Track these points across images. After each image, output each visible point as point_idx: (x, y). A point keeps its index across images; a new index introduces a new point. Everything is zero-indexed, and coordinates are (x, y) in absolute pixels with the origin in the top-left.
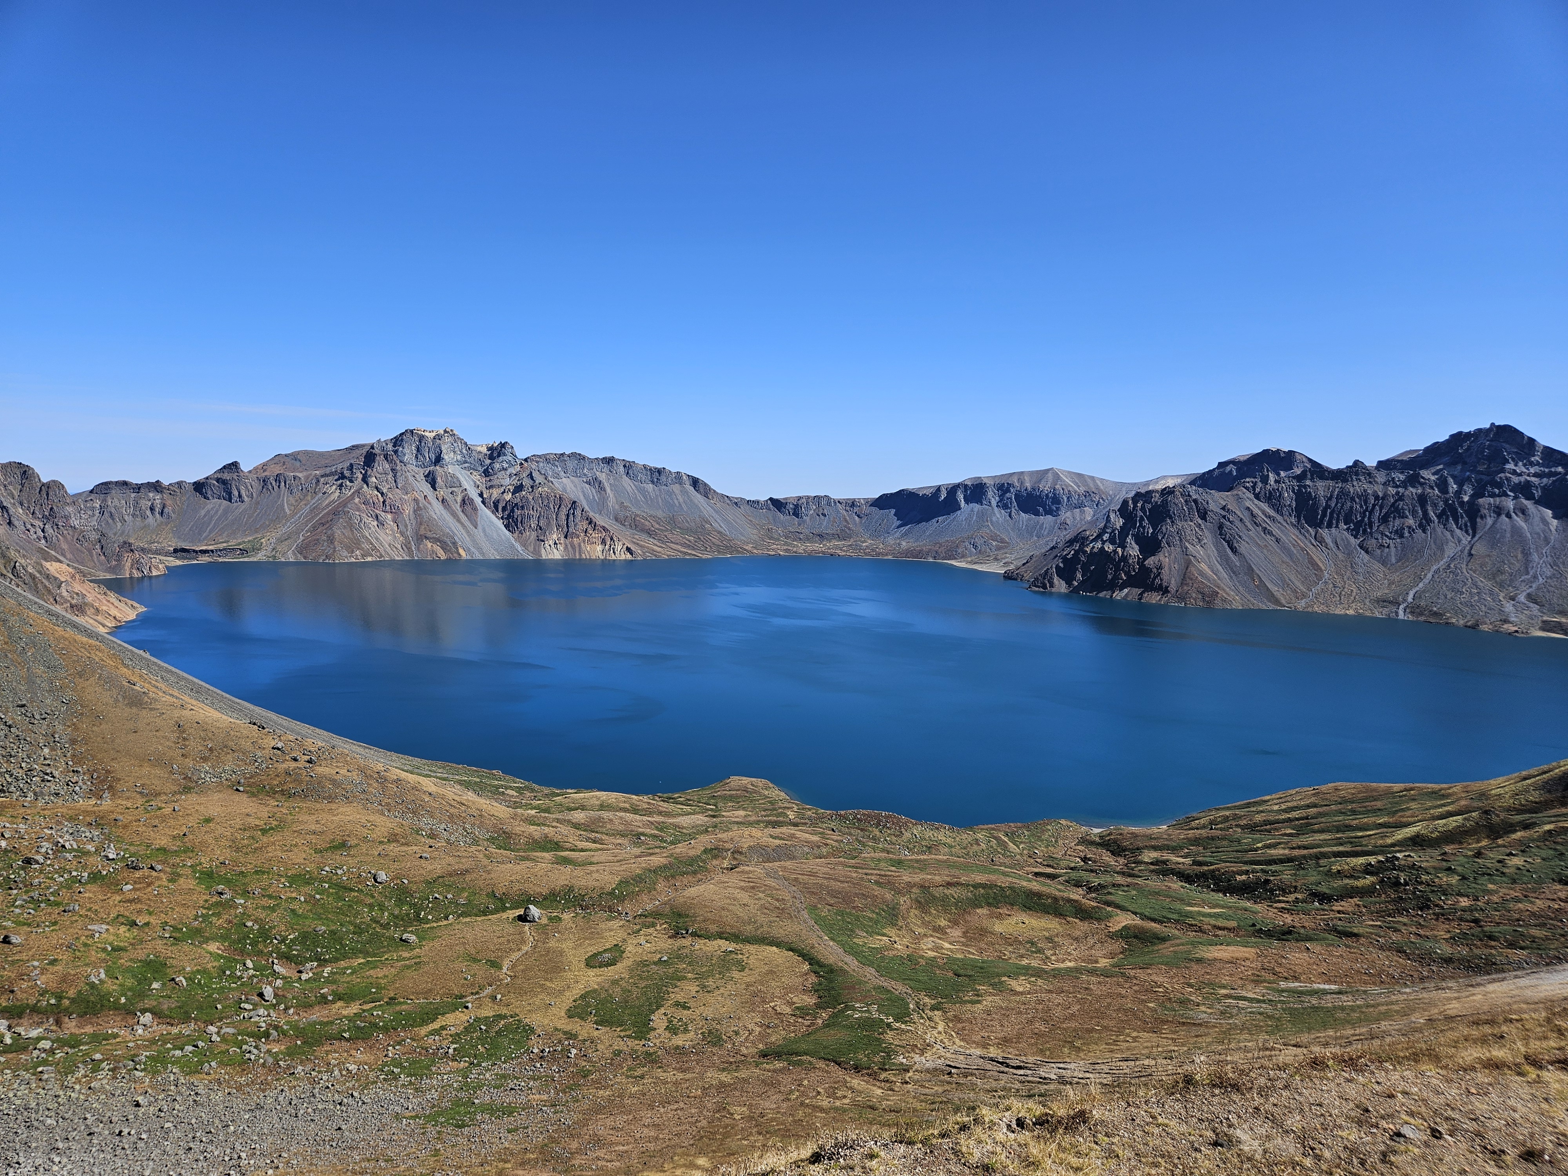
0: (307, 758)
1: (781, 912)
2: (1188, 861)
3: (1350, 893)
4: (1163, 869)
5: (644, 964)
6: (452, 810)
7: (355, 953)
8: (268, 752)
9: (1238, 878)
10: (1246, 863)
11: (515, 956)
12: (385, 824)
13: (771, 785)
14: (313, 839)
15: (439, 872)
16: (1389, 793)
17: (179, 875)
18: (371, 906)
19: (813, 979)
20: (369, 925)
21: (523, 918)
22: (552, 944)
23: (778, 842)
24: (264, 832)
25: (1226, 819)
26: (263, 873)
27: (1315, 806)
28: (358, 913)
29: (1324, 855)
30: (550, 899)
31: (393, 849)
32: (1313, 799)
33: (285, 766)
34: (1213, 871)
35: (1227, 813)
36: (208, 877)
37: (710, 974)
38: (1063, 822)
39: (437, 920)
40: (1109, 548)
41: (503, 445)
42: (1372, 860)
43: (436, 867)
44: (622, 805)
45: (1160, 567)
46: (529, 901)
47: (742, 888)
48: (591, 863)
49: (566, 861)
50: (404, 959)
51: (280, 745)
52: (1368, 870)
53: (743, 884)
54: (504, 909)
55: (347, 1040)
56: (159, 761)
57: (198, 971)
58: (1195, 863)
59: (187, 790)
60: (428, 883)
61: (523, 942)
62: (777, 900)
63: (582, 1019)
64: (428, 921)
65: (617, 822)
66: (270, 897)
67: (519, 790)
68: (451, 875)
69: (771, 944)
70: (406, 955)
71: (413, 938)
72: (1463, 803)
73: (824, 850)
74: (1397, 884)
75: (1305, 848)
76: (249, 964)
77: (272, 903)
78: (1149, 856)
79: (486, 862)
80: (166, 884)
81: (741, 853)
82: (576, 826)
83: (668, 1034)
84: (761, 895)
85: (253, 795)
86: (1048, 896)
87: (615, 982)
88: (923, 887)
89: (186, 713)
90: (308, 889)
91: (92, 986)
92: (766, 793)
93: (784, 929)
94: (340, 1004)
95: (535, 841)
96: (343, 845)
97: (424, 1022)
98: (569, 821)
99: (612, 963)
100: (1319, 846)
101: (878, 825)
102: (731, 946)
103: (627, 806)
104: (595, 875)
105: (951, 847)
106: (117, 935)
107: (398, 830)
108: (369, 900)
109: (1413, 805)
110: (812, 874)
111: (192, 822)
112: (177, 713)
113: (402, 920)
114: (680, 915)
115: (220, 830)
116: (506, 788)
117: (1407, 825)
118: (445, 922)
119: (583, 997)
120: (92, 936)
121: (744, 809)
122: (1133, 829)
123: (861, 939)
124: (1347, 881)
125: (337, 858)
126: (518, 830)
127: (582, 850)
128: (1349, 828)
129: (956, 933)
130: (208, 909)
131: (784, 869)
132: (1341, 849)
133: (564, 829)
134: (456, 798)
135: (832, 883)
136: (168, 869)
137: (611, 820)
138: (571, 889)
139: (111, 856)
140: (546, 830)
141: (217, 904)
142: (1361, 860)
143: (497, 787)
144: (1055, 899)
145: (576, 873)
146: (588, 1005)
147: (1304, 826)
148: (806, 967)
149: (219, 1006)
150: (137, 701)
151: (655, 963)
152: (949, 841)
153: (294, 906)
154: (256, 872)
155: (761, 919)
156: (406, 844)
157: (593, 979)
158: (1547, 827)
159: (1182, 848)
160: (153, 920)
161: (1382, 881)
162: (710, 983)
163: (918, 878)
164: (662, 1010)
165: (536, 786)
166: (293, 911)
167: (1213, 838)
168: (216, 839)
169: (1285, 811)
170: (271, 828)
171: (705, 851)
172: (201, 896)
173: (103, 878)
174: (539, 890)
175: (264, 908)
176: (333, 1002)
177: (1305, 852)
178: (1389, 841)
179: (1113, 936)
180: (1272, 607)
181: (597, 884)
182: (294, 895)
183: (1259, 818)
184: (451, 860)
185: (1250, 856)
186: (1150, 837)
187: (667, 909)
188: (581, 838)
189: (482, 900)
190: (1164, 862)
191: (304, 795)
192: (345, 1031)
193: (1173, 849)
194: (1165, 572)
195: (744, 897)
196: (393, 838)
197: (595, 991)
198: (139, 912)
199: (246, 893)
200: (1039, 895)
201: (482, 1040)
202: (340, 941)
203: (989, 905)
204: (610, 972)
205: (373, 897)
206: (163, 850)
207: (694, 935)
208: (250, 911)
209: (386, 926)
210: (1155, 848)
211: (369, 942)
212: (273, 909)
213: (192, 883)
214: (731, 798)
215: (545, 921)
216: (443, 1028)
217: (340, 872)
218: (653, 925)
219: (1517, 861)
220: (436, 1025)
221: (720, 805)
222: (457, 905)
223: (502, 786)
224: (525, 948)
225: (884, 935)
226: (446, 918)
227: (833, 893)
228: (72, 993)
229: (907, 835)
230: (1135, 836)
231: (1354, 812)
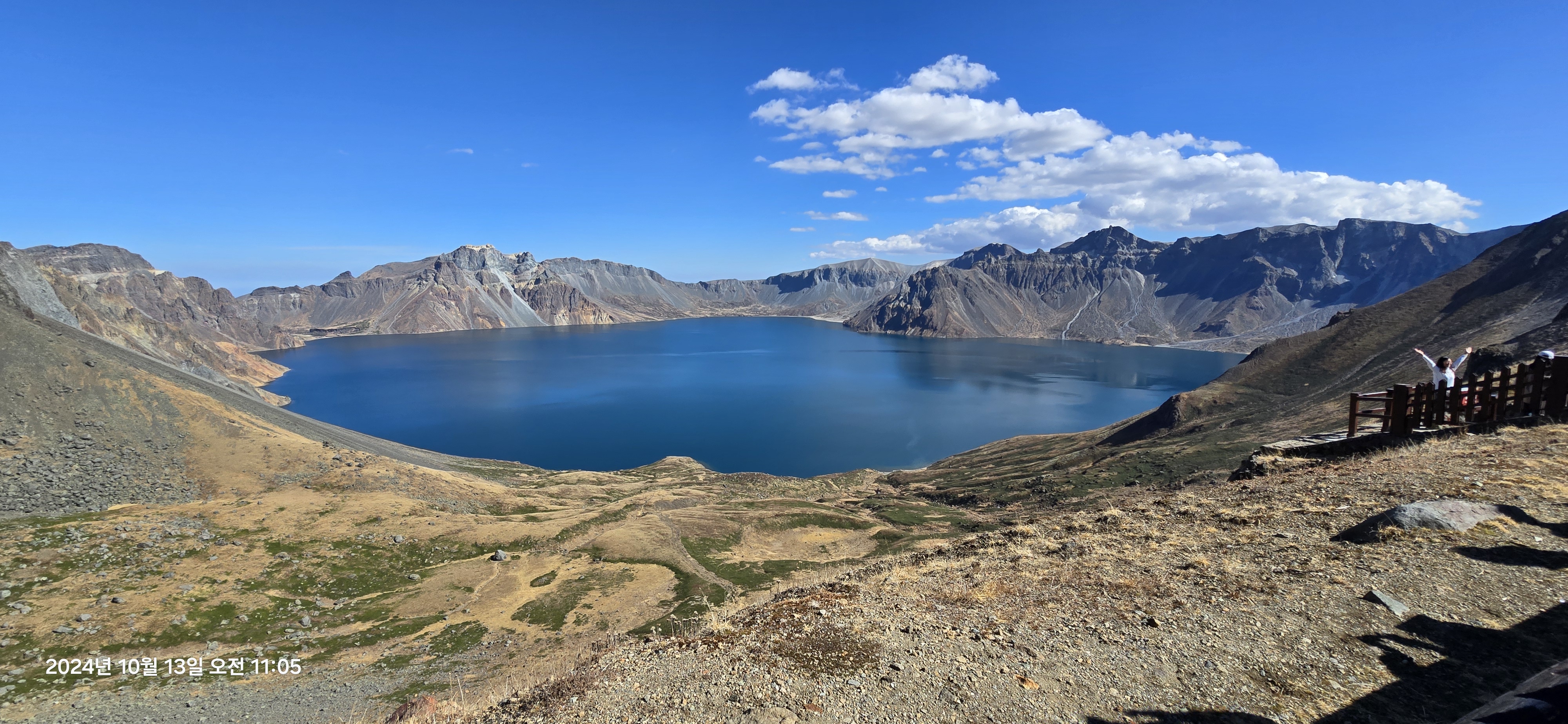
0: (357, 464)
1: (664, 542)
2: (934, 488)
3: (1016, 499)
4: (921, 494)
5: (569, 582)
6: (462, 491)
7: (375, 589)
8: (329, 462)
9: (960, 495)
10: (964, 486)
11: (483, 583)
12: (408, 504)
13: (692, 460)
14: (356, 516)
15: (441, 533)
16: (1046, 441)
17: (254, 547)
18: (391, 560)
19: (676, 582)
20: (388, 570)
21: (493, 558)
22: (511, 573)
23: (676, 497)
24: (322, 514)
25: (958, 461)
26: (316, 541)
27: (1006, 450)
28: (381, 563)
29: (1006, 479)
30: (515, 545)
31: (412, 520)
32: (1006, 447)
33: (341, 470)
34: (946, 493)
35: (959, 458)
36: (274, 547)
37: (611, 585)
38: (868, 470)
39: (437, 564)
40: (903, 304)
41: (526, 254)
42: (1029, 480)
43: (437, 530)
44: (591, 479)
45: (932, 316)
46: (500, 547)
47: (641, 529)
48: (550, 519)
49: (534, 519)
50: (409, 591)
51: (338, 457)
52: (1027, 486)
53: (643, 526)
54: (483, 553)
55: (359, 647)
56: (249, 471)
57: (258, 610)
58: (938, 488)
59: (270, 489)
60: (432, 540)
61: (492, 573)
62: (663, 535)
63: (521, 620)
64: (430, 565)
65: (579, 491)
66: (318, 557)
67: (530, 473)
68: (448, 534)
69: (653, 563)
70: (411, 587)
71: (417, 576)
72: (1082, 443)
73: (707, 500)
74: (1041, 492)
75: (997, 475)
76: (298, 602)
77: (320, 560)
78: (913, 486)
79: (474, 523)
80: (242, 553)
81: (650, 506)
82: (551, 496)
83: (574, 625)
84: (653, 532)
85: (318, 490)
86: (837, 517)
87: (547, 595)
88: (760, 519)
89: (272, 439)
90: (346, 550)
91: (175, 627)
92: (688, 465)
93: (665, 553)
94: (359, 623)
95: (519, 507)
96: (377, 520)
97: (414, 631)
98: (546, 493)
99: (548, 582)
100: (1006, 473)
101: (752, 480)
102: (628, 566)
103: (595, 479)
104: (547, 528)
105: (797, 490)
106: (201, 591)
107: (418, 507)
108: (389, 554)
109: (1057, 446)
110: (691, 516)
111: (270, 511)
112: (264, 440)
113: (412, 564)
114: (598, 549)
115: (290, 515)
116: (521, 472)
117: (1051, 458)
118: (442, 564)
119: (525, 606)
120: (182, 593)
121: (671, 476)
122: (907, 471)
123: (714, 555)
124: (1015, 493)
125: (371, 528)
126: (508, 501)
127: (551, 511)
128: (1023, 462)
129: (778, 545)
130: (272, 568)
131: (674, 514)
132: (1016, 474)
133: (540, 498)
134: (467, 483)
135: (702, 521)
136: (247, 544)
137: (576, 490)
138: (529, 537)
139: (205, 538)
140: (528, 499)
141: (278, 564)
142: (1023, 480)
143: (514, 472)
144: (840, 519)
145: (534, 527)
146: (527, 611)
147: (999, 463)
148: (673, 575)
149: (269, 632)
150: (235, 433)
151: (576, 581)
152: (797, 487)
153: (336, 562)
154: (311, 542)
155: (650, 548)
156: (423, 516)
157: (532, 594)
158: (1122, 454)
159: (931, 480)
160: (228, 578)
161: (1033, 491)
162: (609, 590)
163: (757, 513)
164: (574, 610)
165: (542, 470)
166: (334, 565)
167: (949, 473)
168: (286, 521)
169: (991, 454)
170: (327, 512)
171: (627, 507)
172: (268, 559)
173: (197, 552)
174: (506, 540)
175: (313, 565)
176: (355, 622)
177: (996, 477)
178: (1041, 468)
179: (872, 538)
180: (994, 336)
181: (545, 533)
182: (336, 555)
183: (975, 459)
184: (449, 524)
185: (968, 482)
186: (914, 475)
187: (590, 547)
188: (552, 503)
189: (468, 549)
190: (922, 489)
191: (353, 488)
192: (357, 641)
193: (927, 480)
194: (934, 318)
195: (641, 535)
196: (413, 513)
197: (533, 602)
198: (220, 574)
199: (300, 556)
200: (831, 517)
201: (451, 640)
202: (366, 582)
203: (801, 526)
204: (545, 589)
205: (392, 551)
206: (246, 531)
207: (605, 560)
208: (303, 567)
209: (401, 570)
210: (917, 482)
211: (387, 581)
212: (319, 565)
213: (262, 551)
214: (665, 470)
215: (509, 559)
216: (426, 634)
217: (370, 537)
218: (580, 556)
219: (1104, 475)
220: (422, 632)
221: (657, 475)
222: (451, 553)
223: (518, 471)
224: (492, 578)
225: (730, 550)
226: (443, 562)
227: (700, 527)
228: (158, 633)
229: (770, 485)
230: (906, 475)
231: (1026, 452)
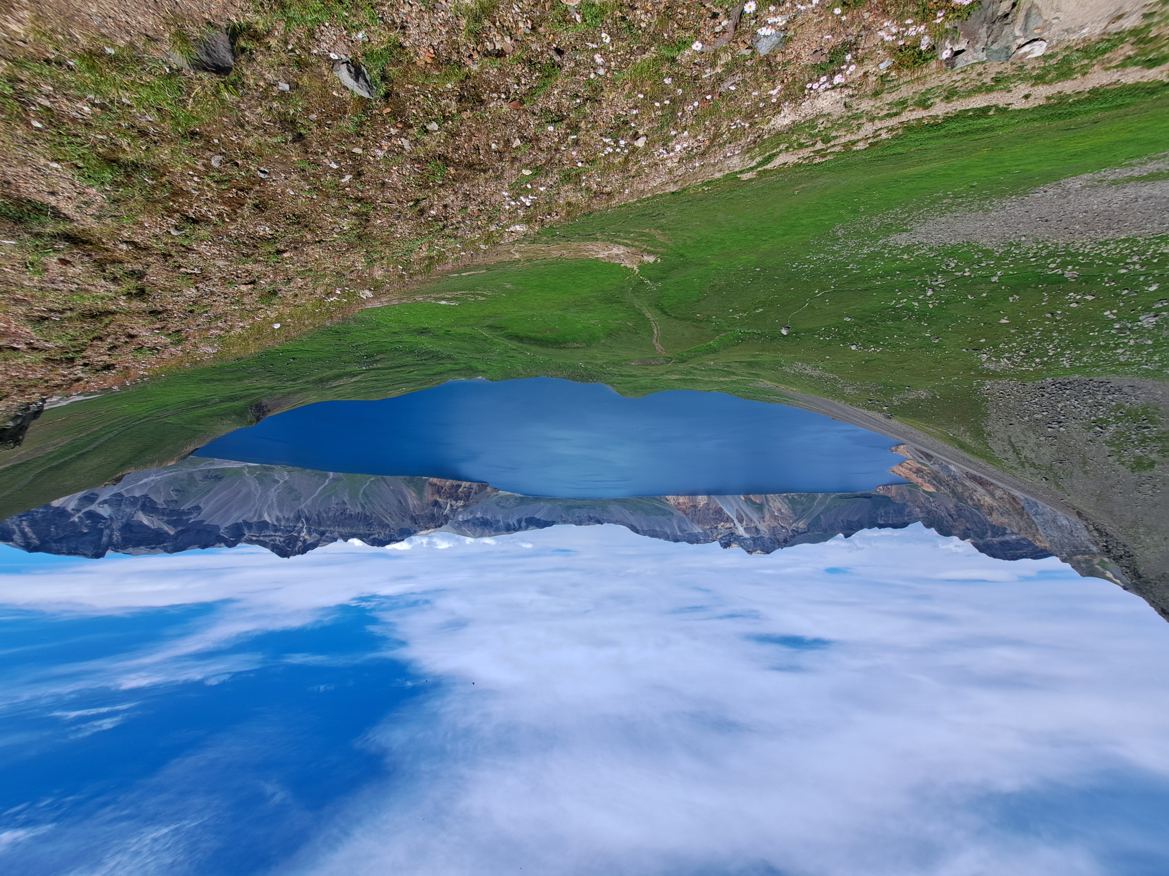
2: (446, 365)
3: (387, 352)
18: (861, 333)
29: (392, 368)
34: (438, 360)
42: (374, 366)
58: (443, 364)
100: (392, 372)
117: (355, 382)
185: (422, 367)
203: (559, 339)
227: (634, 342)
